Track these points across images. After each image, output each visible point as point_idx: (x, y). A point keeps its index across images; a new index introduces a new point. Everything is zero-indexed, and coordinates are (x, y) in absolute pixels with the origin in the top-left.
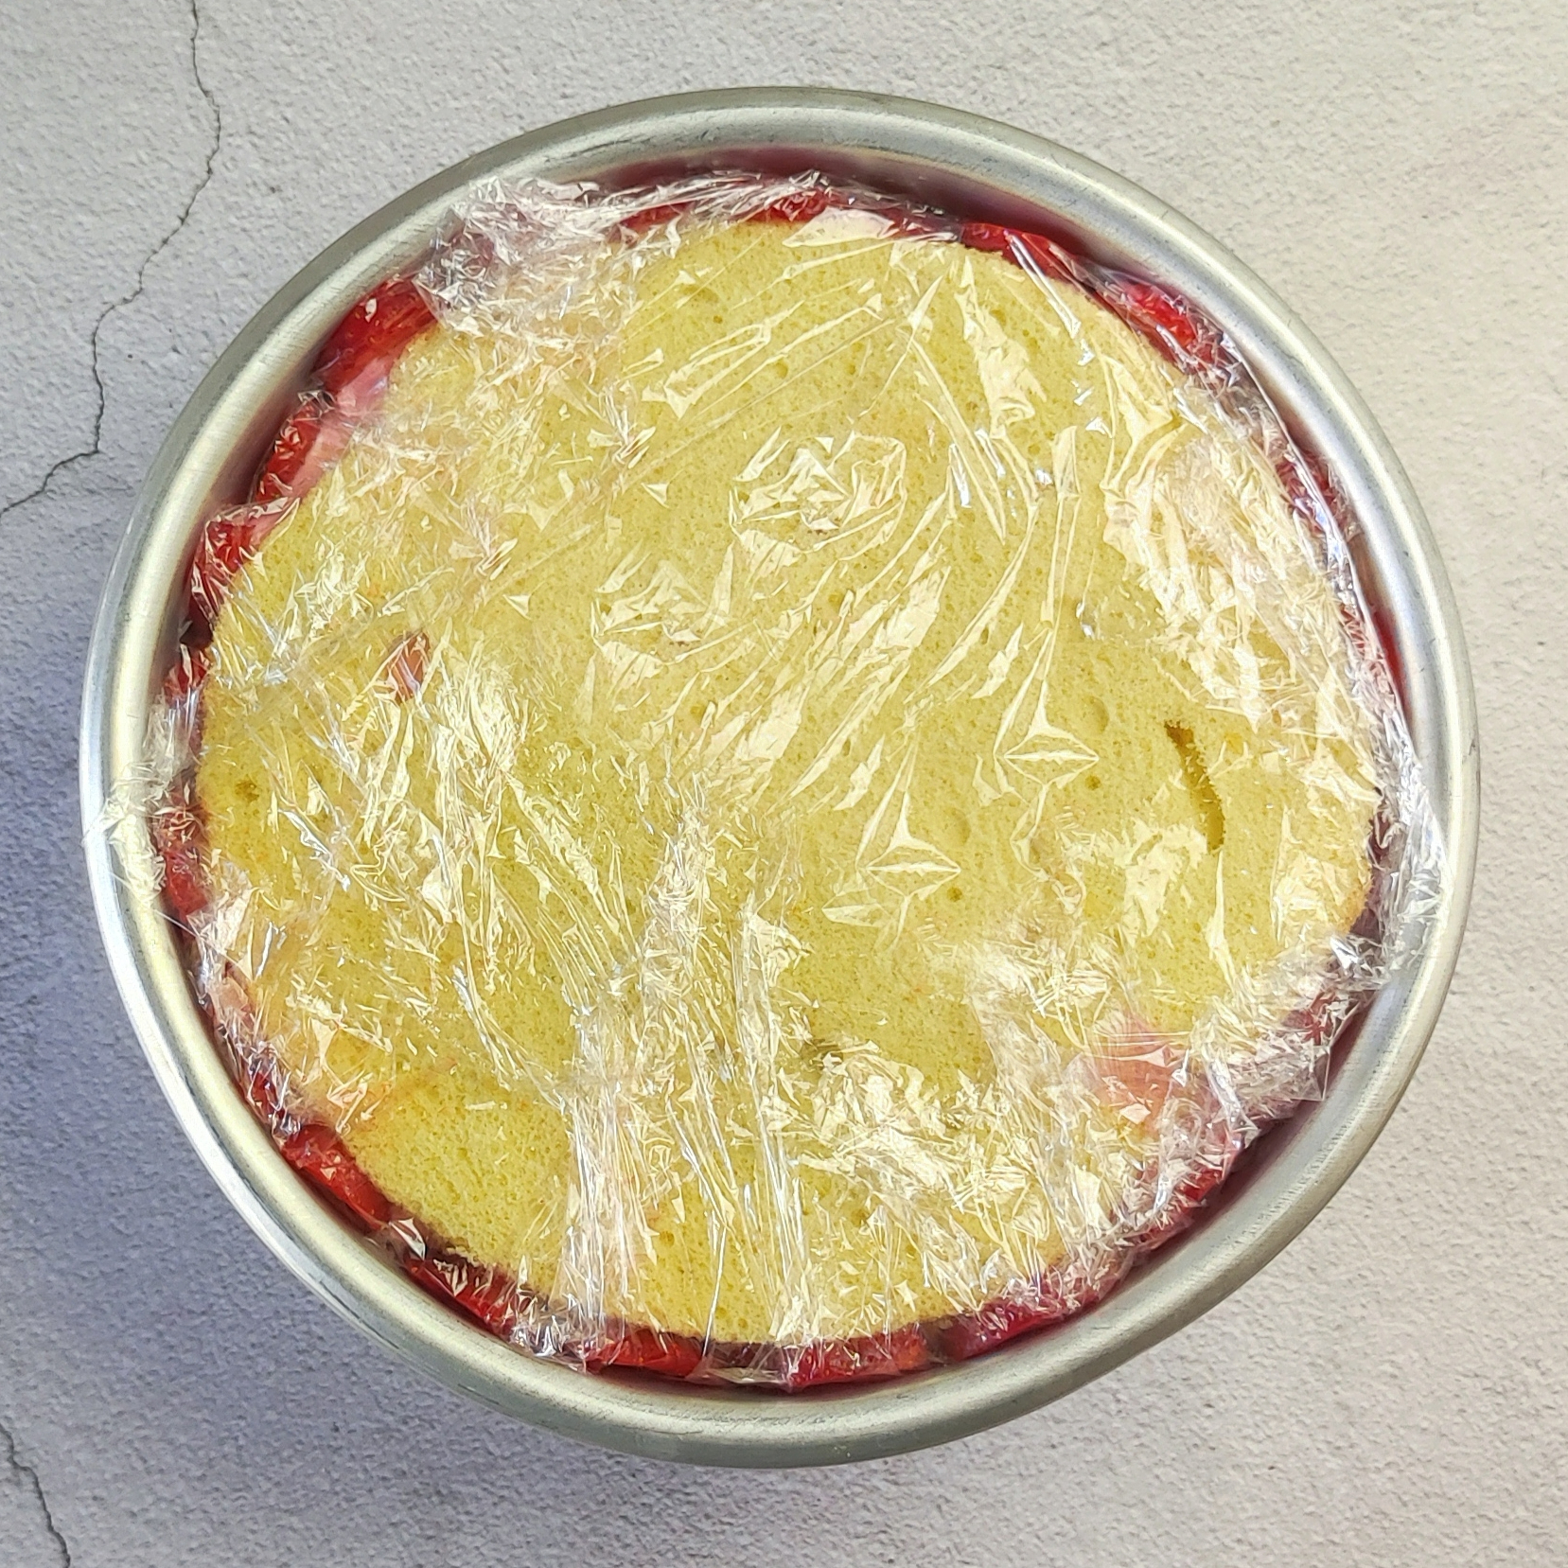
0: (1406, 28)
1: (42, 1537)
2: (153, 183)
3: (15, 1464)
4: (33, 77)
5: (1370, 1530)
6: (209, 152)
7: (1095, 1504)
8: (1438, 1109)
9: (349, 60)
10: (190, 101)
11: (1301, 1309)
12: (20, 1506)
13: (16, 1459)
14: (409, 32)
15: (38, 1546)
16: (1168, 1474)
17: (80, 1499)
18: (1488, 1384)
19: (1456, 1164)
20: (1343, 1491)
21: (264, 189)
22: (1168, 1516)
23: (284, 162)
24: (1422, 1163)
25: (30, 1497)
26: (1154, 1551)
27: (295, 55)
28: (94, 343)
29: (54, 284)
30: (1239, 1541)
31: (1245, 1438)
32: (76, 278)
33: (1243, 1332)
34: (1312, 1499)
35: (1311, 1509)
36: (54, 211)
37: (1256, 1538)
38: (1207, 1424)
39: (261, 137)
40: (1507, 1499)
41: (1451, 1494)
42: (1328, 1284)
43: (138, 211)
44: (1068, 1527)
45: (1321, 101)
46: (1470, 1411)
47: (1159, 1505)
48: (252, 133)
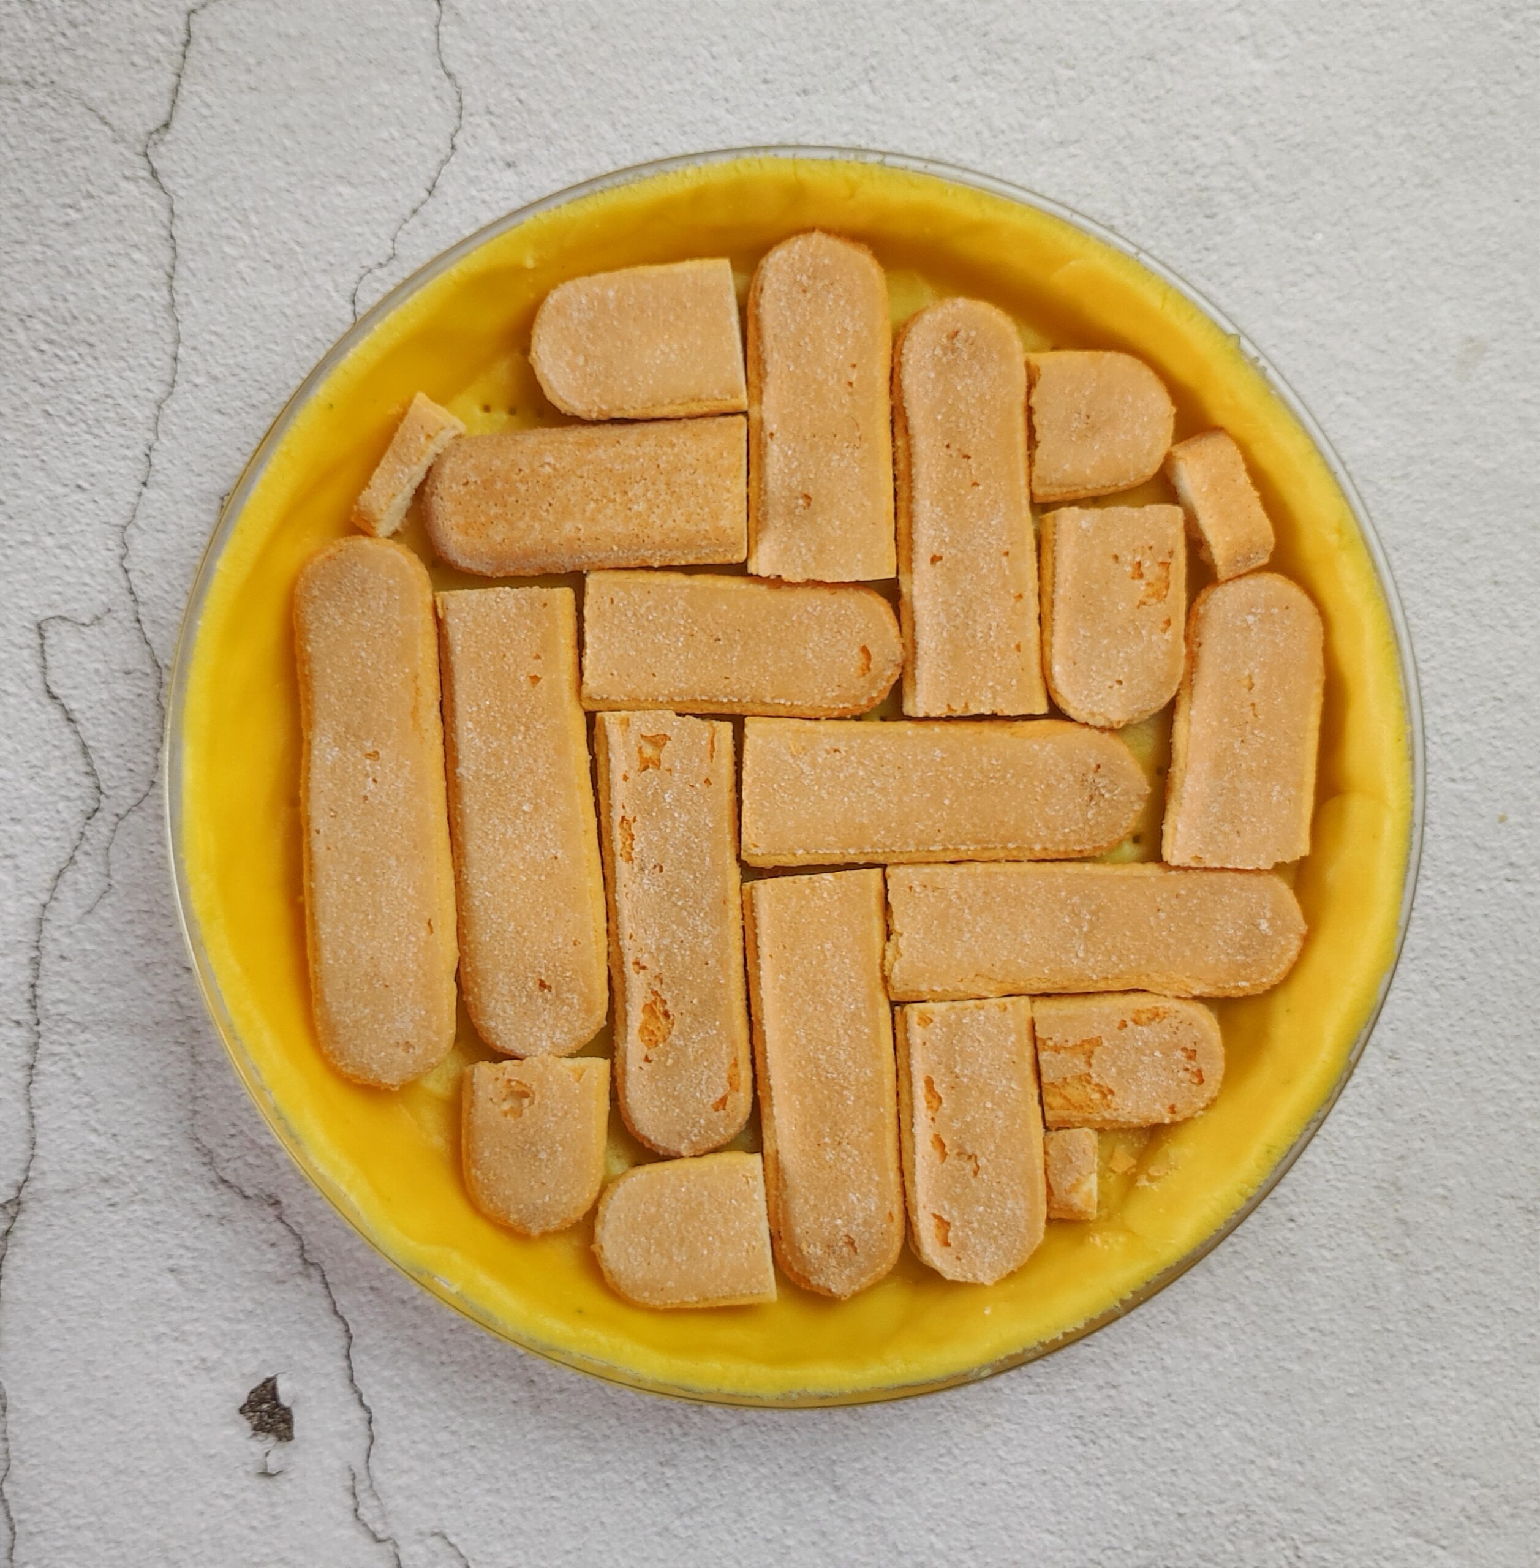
0: (1508, 26)
1: (328, 1320)
2: (404, 158)
3: (305, 1261)
4: (294, 58)
5: (1419, 1321)
6: (452, 130)
7: (1196, 1300)
8: (1491, 977)
9: (575, 47)
10: (434, 81)
11: (1370, 1142)
12: (310, 1294)
13: (306, 1256)
14: (628, 20)
15: (325, 1326)
16: (1255, 1275)
17: (361, 1289)
18: (1522, 1204)
19: (1505, 1024)
20: (1399, 1288)
21: (501, 164)
22: (1255, 1309)
23: (519, 140)
24: (1476, 1022)
25: (318, 1287)
26: (1243, 1337)
27: (527, 41)
28: (354, 302)
29: (318, 248)
30: (1312, 1329)
31: (1320, 1246)
32: (337, 244)
33: (1323, 1162)
34: (1373, 1295)
35: (1371, 1303)
36: (317, 183)
37: (1326, 1326)
38: (1289, 1235)
39: (499, 116)
40: (1531, 1296)
41: (1486, 1292)
42: (1393, 1122)
43: (391, 184)
44: (1172, 1317)
45: (1430, 94)
46: (1506, 1225)
47: (1247, 1300)
48: (490, 113)
